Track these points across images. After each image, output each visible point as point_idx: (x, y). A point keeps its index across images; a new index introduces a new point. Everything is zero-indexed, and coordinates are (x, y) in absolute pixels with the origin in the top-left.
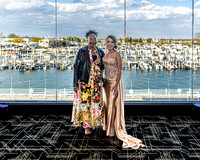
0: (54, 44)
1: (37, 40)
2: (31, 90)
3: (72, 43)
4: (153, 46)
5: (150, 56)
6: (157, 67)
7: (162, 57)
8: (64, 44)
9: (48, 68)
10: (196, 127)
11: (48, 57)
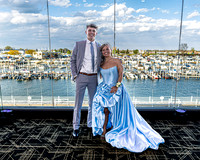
0: (47, 56)
1: (31, 52)
2: (30, 98)
3: (63, 54)
4: (139, 57)
5: (136, 66)
6: (142, 76)
7: (147, 67)
8: (56, 56)
9: (43, 78)
10: (177, 129)
11: (42, 68)
